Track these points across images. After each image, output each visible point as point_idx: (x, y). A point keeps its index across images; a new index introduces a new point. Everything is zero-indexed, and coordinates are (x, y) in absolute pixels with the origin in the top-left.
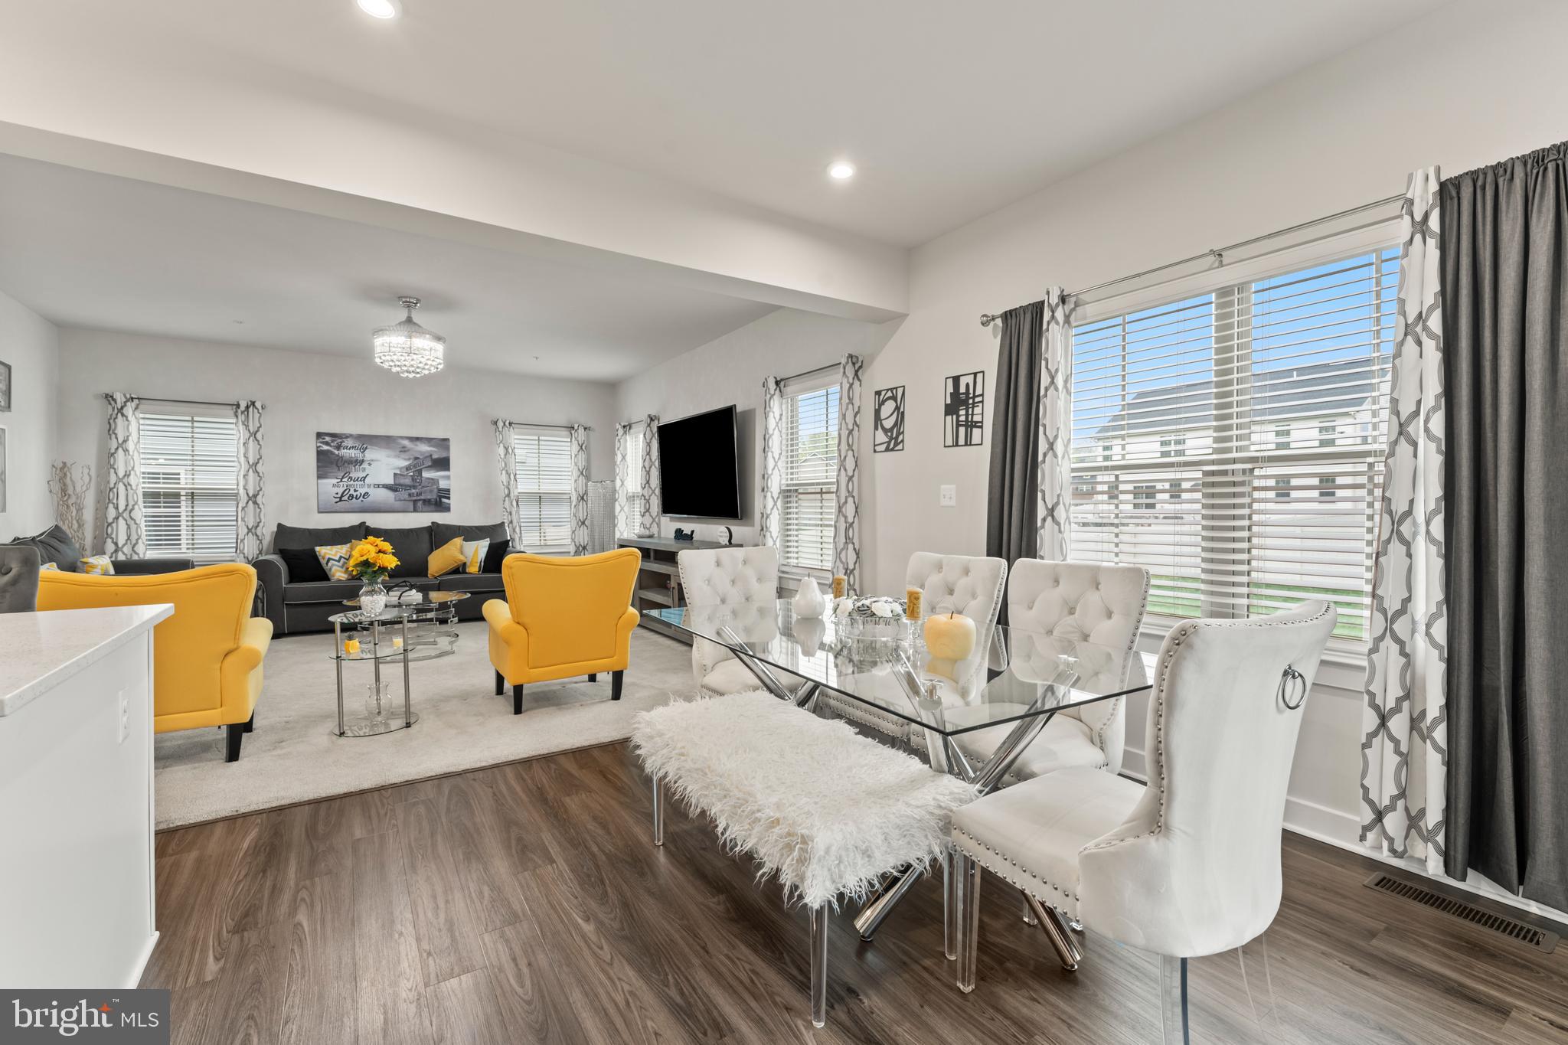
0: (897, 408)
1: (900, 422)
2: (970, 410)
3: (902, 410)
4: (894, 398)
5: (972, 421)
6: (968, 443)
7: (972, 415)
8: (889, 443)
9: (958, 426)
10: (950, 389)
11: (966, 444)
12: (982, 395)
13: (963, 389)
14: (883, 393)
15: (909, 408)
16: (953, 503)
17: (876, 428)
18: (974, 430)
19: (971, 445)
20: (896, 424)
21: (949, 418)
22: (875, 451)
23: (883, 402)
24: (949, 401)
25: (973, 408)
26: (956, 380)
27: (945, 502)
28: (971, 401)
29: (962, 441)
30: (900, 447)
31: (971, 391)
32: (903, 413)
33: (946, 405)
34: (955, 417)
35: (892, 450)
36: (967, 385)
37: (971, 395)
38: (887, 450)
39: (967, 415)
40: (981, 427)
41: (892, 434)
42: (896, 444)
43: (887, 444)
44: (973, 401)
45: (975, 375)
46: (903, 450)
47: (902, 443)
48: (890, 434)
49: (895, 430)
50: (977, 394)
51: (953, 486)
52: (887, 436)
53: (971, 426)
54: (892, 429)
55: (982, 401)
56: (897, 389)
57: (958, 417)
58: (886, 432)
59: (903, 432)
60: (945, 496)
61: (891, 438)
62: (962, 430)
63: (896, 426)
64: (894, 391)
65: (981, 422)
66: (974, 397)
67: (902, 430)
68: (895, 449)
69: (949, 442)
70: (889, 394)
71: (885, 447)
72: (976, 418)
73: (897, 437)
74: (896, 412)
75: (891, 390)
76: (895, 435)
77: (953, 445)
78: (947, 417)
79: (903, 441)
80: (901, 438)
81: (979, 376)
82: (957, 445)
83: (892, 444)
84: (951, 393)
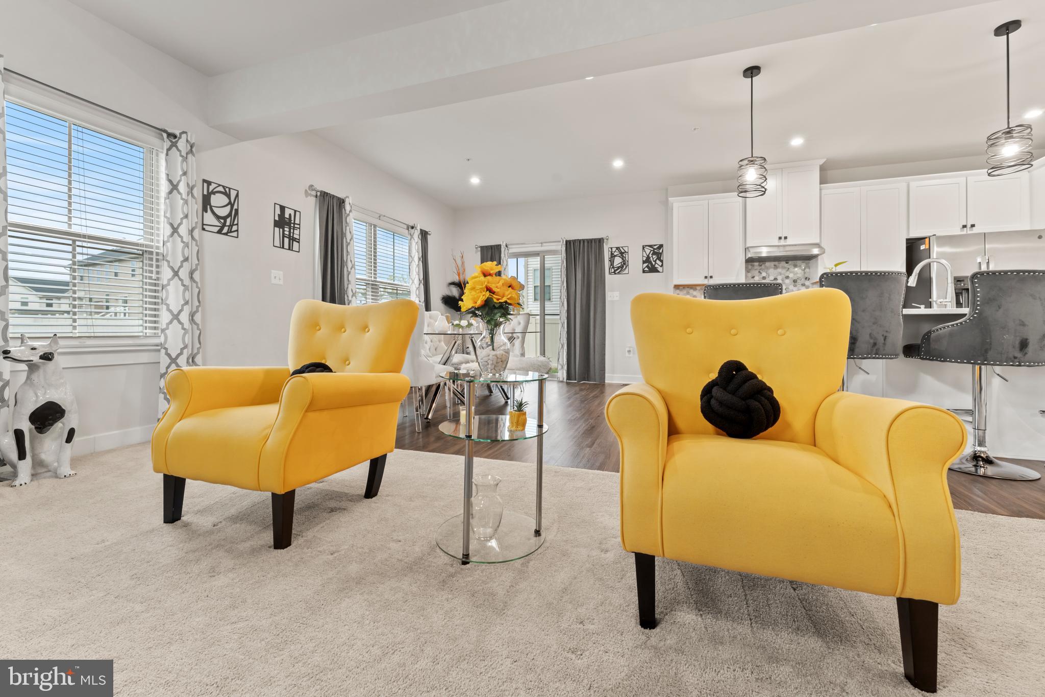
0: (231, 204)
1: (234, 214)
2: (292, 231)
3: (235, 207)
4: (229, 196)
5: (293, 237)
7: (293, 233)
8: (222, 228)
9: (284, 236)
10: (278, 211)
11: (289, 249)
12: (299, 225)
13: (287, 216)
14: (213, 185)
15: (243, 207)
16: (281, 282)
17: (205, 210)
18: (294, 242)
19: (292, 250)
20: (230, 215)
21: (277, 229)
22: (204, 229)
23: (214, 193)
24: (277, 218)
25: (294, 229)
26: (283, 208)
27: (274, 281)
28: (292, 225)
29: (286, 246)
30: (235, 234)
31: (293, 219)
32: (237, 211)
33: (275, 220)
34: (281, 230)
35: (226, 234)
36: (290, 215)
37: (293, 222)
38: (219, 232)
39: (290, 232)
40: (299, 242)
41: (225, 222)
42: (230, 231)
43: (219, 228)
44: (294, 226)
45: (295, 211)
46: (237, 237)
47: (236, 233)
48: (222, 221)
49: (228, 220)
50: (296, 223)
51: (282, 272)
52: (220, 222)
53: (292, 239)
54: (225, 218)
55: (299, 228)
56: (230, 189)
57: (284, 231)
58: (218, 217)
59: (237, 224)
60: (275, 277)
61: (224, 225)
62: (286, 240)
63: (230, 218)
64: (227, 190)
65: (299, 240)
66: (294, 224)
67: (236, 222)
68: (229, 234)
69: (277, 243)
70: (221, 189)
71: (216, 229)
72: (295, 236)
73: (231, 226)
74: (229, 206)
75: (224, 187)
76: (228, 223)
77: (280, 247)
78: (275, 228)
79: (237, 231)
80: (235, 228)
81: (298, 214)
82: (283, 247)
83: (225, 230)
84: (279, 214)
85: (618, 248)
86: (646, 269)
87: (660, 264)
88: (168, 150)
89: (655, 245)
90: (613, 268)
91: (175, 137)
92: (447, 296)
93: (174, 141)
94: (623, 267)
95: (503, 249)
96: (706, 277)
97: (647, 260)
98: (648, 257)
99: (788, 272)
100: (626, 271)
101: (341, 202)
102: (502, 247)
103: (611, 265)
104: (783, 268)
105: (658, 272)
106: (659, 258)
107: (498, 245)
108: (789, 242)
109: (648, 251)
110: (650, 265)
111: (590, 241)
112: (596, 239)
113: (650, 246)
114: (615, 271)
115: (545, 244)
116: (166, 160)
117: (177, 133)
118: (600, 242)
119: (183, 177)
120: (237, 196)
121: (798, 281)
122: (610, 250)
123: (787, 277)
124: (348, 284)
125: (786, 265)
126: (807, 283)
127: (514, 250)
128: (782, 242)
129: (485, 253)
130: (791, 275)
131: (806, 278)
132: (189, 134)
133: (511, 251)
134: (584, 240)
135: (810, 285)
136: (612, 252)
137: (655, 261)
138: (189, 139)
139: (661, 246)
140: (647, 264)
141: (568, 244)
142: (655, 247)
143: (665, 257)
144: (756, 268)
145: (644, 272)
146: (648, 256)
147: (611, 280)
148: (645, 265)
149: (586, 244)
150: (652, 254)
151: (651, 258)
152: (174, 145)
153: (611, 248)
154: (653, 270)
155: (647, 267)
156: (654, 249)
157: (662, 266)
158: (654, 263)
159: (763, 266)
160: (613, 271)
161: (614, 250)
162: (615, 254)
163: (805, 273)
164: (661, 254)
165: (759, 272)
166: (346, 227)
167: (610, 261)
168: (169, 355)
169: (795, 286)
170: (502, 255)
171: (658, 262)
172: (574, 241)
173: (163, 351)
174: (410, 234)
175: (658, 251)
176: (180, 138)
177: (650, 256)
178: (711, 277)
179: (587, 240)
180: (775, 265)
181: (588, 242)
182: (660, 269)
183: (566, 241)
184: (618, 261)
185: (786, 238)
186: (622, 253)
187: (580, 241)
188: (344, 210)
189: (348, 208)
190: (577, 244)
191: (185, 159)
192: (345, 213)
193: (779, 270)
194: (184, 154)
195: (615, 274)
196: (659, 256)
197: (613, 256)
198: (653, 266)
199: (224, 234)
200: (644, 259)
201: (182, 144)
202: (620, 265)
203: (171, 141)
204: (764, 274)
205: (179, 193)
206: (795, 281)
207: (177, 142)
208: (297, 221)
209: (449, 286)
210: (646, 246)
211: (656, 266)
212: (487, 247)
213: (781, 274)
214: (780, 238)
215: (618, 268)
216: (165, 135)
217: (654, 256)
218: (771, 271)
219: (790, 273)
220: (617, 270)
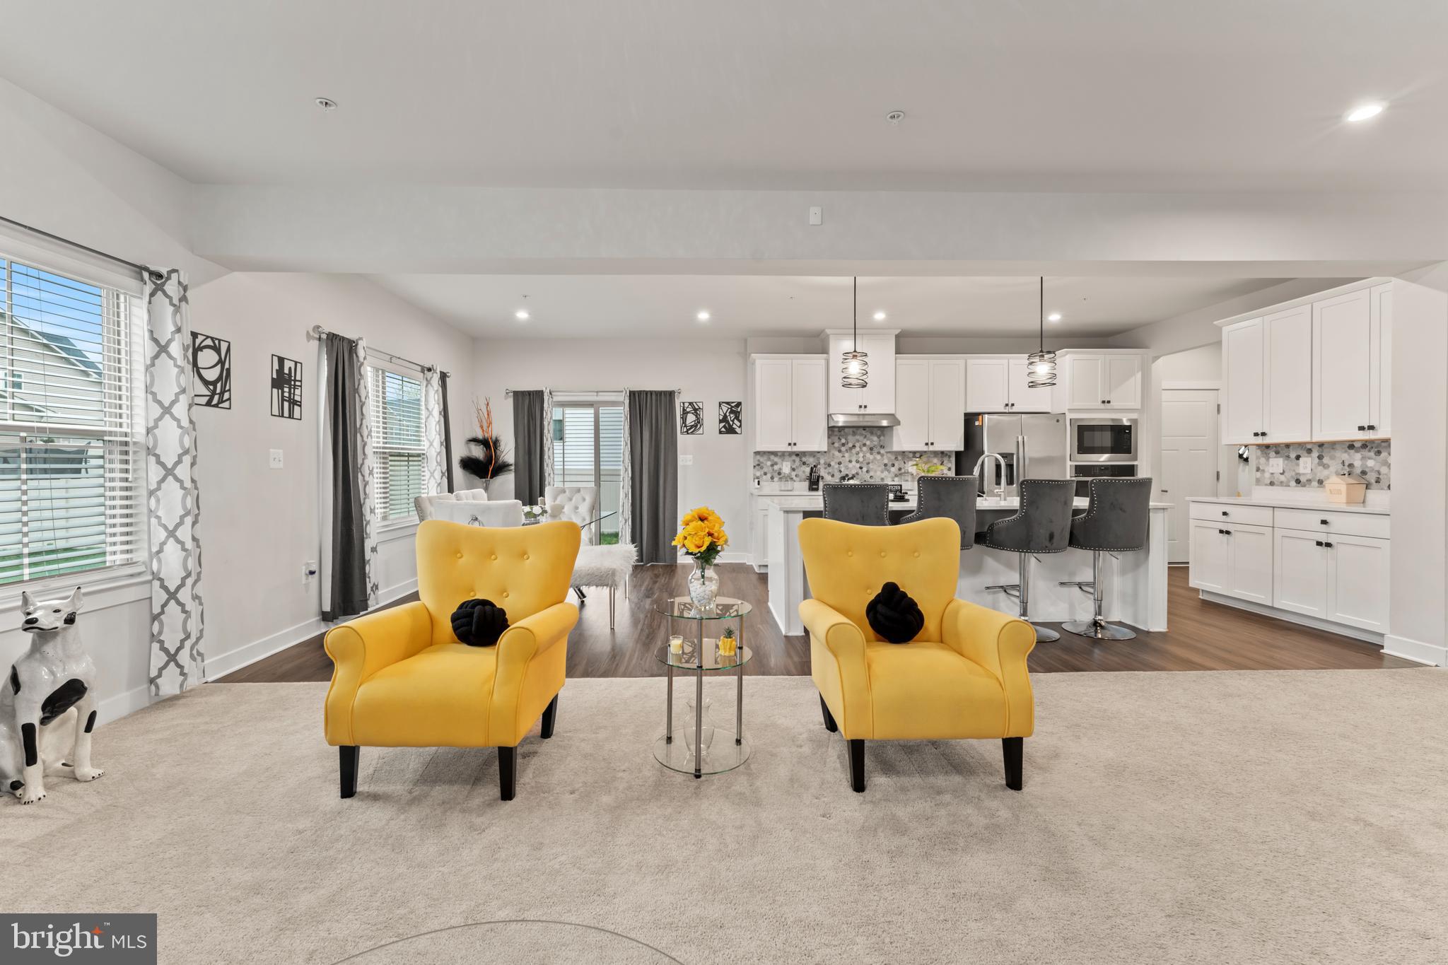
0: (221, 362)
1: (225, 376)
2: (292, 390)
3: (227, 366)
4: (218, 350)
5: (293, 399)
6: (291, 416)
7: (294, 394)
8: (211, 398)
9: (283, 400)
10: (276, 366)
11: (290, 417)
12: (301, 381)
13: (286, 371)
14: (200, 338)
15: (236, 364)
16: (281, 465)
18: (296, 407)
19: (293, 418)
20: (220, 378)
21: (275, 391)
23: (201, 349)
24: (275, 376)
25: (294, 389)
26: (281, 361)
27: (273, 465)
28: (293, 383)
29: (286, 414)
30: (226, 405)
31: (293, 375)
32: (228, 370)
33: (273, 379)
34: (280, 391)
35: (216, 406)
36: (290, 368)
37: (293, 378)
38: (209, 404)
39: (290, 392)
40: (300, 406)
41: (215, 388)
42: (221, 401)
43: (208, 398)
44: (295, 383)
45: (296, 363)
46: (230, 408)
47: (228, 402)
48: (211, 387)
49: (219, 385)
50: (297, 379)
51: (281, 451)
52: (208, 389)
53: (293, 403)
54: (214, 383)
55: (301, 386)
56: (220, 340)
57: (283, 392)
58: (206, 383)
59: (229, 390)
60: (275, 459)
61: (214, 393)
62: (286, 404)
63: (220, 383)
64: (217, 342)
65: (301, 402)
66: (295, 381)
67: (227, 388)
68: (220, 406)
69: (276, 412)
70: (209, 342)
71: (204, 400)
72: (297, 398)
73: (222, 393)
74: (220, 365)
75: (212, 339)
76: (218, 391)
77: (279, 416)
78: (274, 389)
79: (229, 399)
80: (226, 396)
81: (299, 365)
82: (283, 416)
83: (215, 401)
84: (277, 370)
85: (691, 404)
86: (723, 429)
87: (738, 424)
88: (152, 295)
89: (733, 403)
90: (686, 426)
91: (160, 276)
92: (468, 457)
93: (159, 282)
94: (697, 425)
95: (546, 398)
96: (790, 444)
97: (724, 420)
98: (725, 416)
99: (865, 440)
100: (701, 431)
101: (352, 346)
102: (545, 394)
103: (683, 423)
104: (861, 435)
105: (736, 433)
106: (737, 418)
107: (539, 391)
108: (868, 411)
109: (725, 409)
110: (727, 425)
111: (658, 394)
112: (666, 391)
113: (728, 403)
114: (688, 430)
115: (600, 393)
116: (149, 311)
117: (164, 271)
118: (670, 395)
119: (177, 336)
120: (228, 349)
121: (875, 449)
122: (682, 405)
123: (865, 445)
124: (363, 459)
125: (864, 432)
126: (882, 451)
127: (559, 398)
128: (863, 411)
129: (520, 400)
130: (868, 443)
131: (881, 446)
132: (182, 273)
133: (556, 399)
134: (651, 392)
135: (885, 454)
136: (684, 407)
137: (733, 421)
138: (181, 280)
139: (739, 404)
140: (724, 424)
141: (633, 395)
142: (733, 405)
143: (743, 417)
144: (836, 433)
145: (721, 432)
146: (725, 414)
147: (683, 440)
148: (722, 424)
149: (654, 397)
150: (730, 413)
151: (729, 417)
152: (159, 288)
153: (684, 403)
154: (730, 430)
155: (724, 427)
156: (732, 407)
157: (740, 426)
158: (731, 423)
159: (842, 433)
160: (685, 430)
161: (686, 405)
162: (688, 410)
163: (880, 441)
164: (739, 412)
165: (839, 438)
166: (359, 380)
167: (683, 418)
168: (165, 588)
169: (871, 454)
170: (546, 405)
171: (736, 421)
172: (640, 392)
173: (156, 584)
174: (427, 379)
175: (735, 409)
176: (169, 278)
177: (728, 414)
178: (795, 444)
179: (655, 392)
180: (853, 432)
181: (657, 395)
182: (738, 430)
183: (630, 392)
184: (691, 419)
185: (865, 407)
186: (695, 410)
187: (646, 392)
188: (355, 355)
189: (361, 353)
190: (643, 396)
191: (177, 309)
192: (358, 361)
193: (858, 437)
194: (176, 301)
195: (688, 434)
196: (737, 415)
197: (685, 413)
198: (731, 427)
199: (214, 406)
200: (721, 418)
201: (171, 287)
202: (693, 423)
203: (155, 283)
204: (843, 441)
205: (170, 357)
206: (871, 449)
207: (163, 284)
208: (298, 378)
209: (467, 443)
210: (723, 403)
211: (734, 426)
212: (523, 393)
213: (858, 441)
214: (861, 407)
215: (692, 427)
216: (146, 275)
217: (732, 415)
218: (850, 438)
219: (867, 440)
220: (690, 429)
